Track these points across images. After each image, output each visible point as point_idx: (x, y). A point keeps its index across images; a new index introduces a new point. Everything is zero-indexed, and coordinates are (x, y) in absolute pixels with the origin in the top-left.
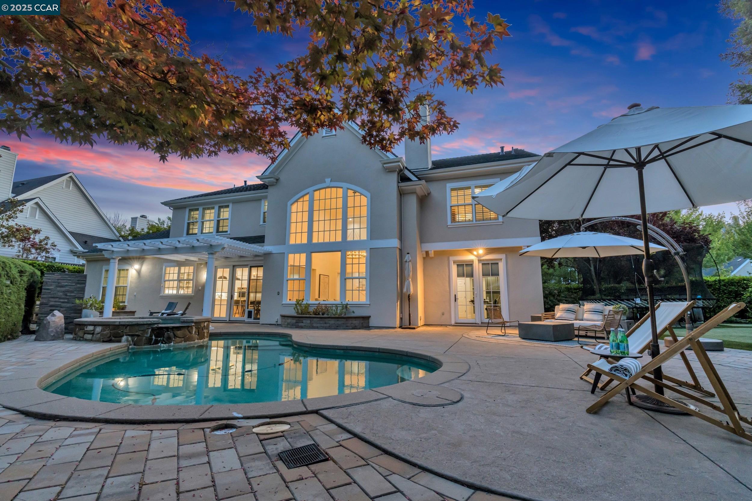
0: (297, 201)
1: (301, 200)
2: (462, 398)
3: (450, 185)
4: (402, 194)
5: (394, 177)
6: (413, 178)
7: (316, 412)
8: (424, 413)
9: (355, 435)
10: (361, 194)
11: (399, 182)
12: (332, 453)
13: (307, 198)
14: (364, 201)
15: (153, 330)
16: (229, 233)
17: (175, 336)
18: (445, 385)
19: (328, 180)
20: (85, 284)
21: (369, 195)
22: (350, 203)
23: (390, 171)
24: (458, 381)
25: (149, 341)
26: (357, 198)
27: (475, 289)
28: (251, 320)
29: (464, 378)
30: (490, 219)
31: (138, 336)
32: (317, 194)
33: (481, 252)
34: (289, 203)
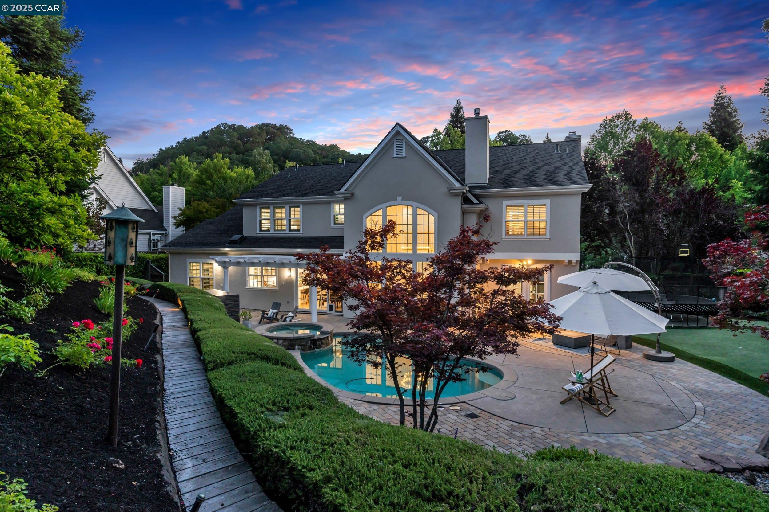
0: (371, 215)
1: (375, 214)
2: (515, 397)
3: (505, 203)
4: (464, 213)
5: (459, 200)
6: (475, 201)
7: (464, 402)
8: (502, 403)
9: (483, 410)
10: (429, 213)
11: (462, 204)
12: (480, 415)
13: (380, 212)
14: (432, 219)
15: (311, 341)
16: (301, 232)
17: (322, 344)
18: (508, 390)
19: (399, 199)
20: (238, 301)
21: (436, 215)
22: (420, 221)
23: (456, 195)
24: (513, 387)
25: (310, 348)
26: (426, 217)
27: (523, 290)
28: (333, 312)
29: (515, 385)
30: (539, 235)
31: (304, 345)
32: (389, 209)
33: (530, 262)
34: (364, 216)
